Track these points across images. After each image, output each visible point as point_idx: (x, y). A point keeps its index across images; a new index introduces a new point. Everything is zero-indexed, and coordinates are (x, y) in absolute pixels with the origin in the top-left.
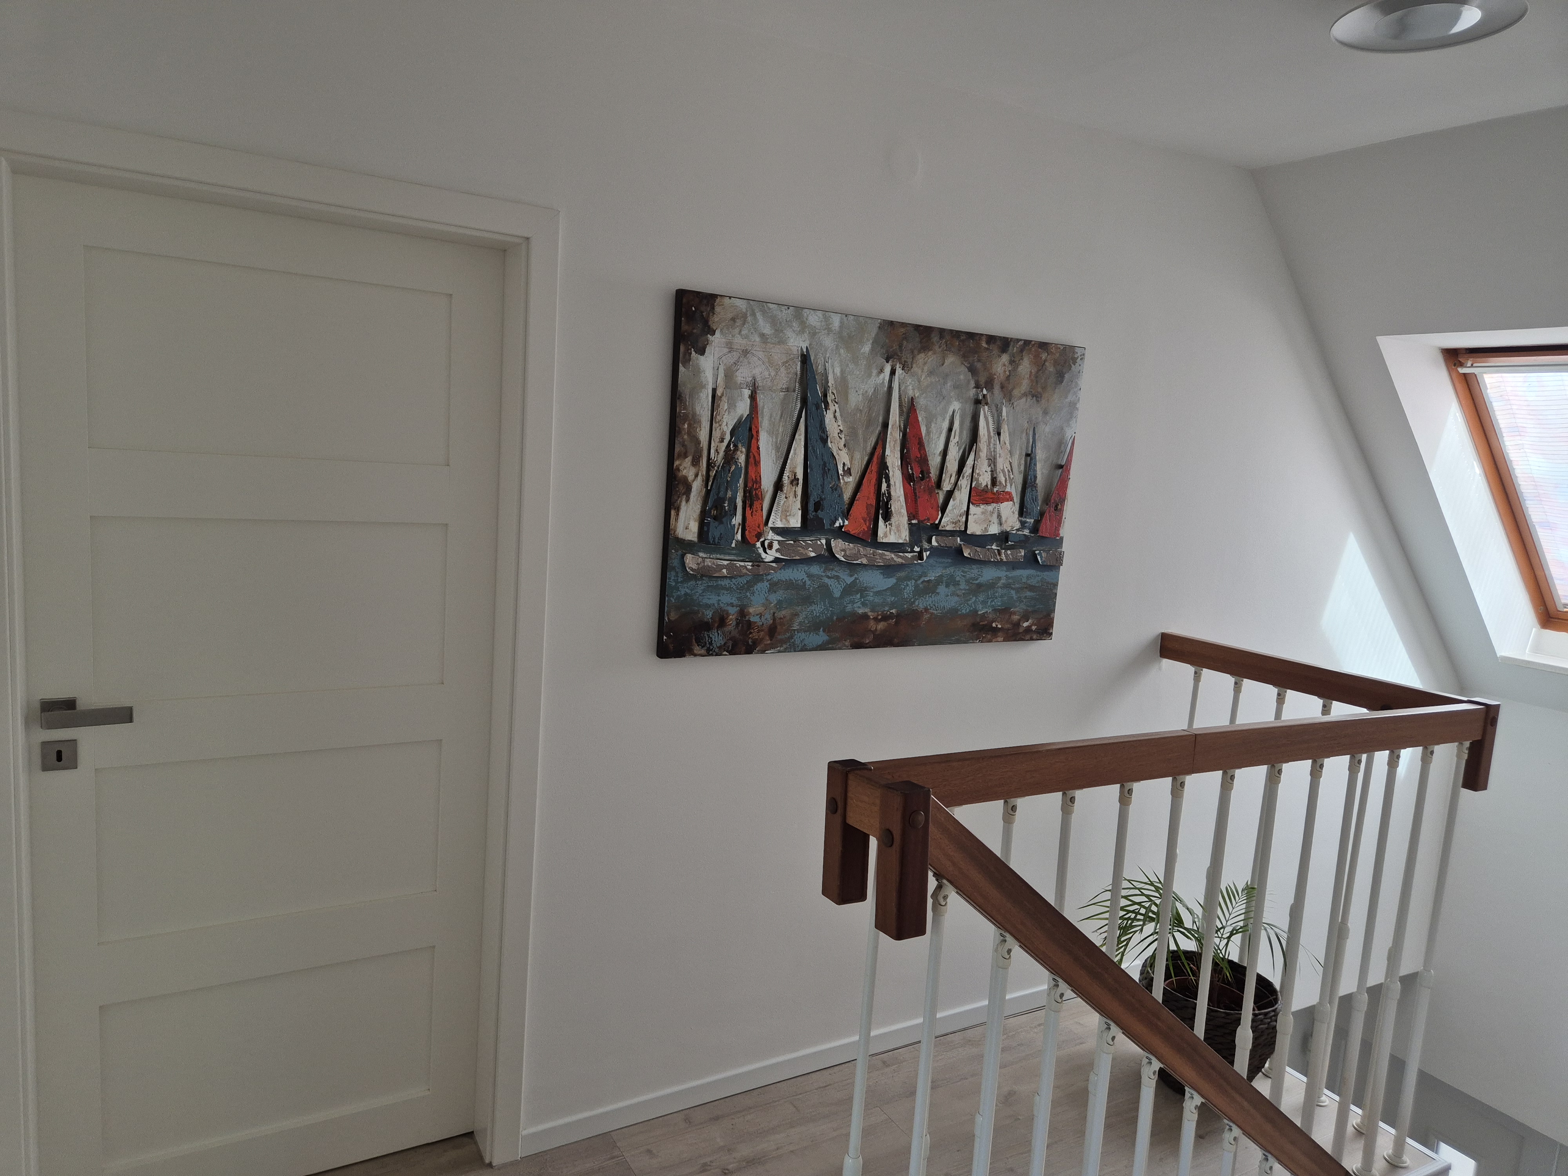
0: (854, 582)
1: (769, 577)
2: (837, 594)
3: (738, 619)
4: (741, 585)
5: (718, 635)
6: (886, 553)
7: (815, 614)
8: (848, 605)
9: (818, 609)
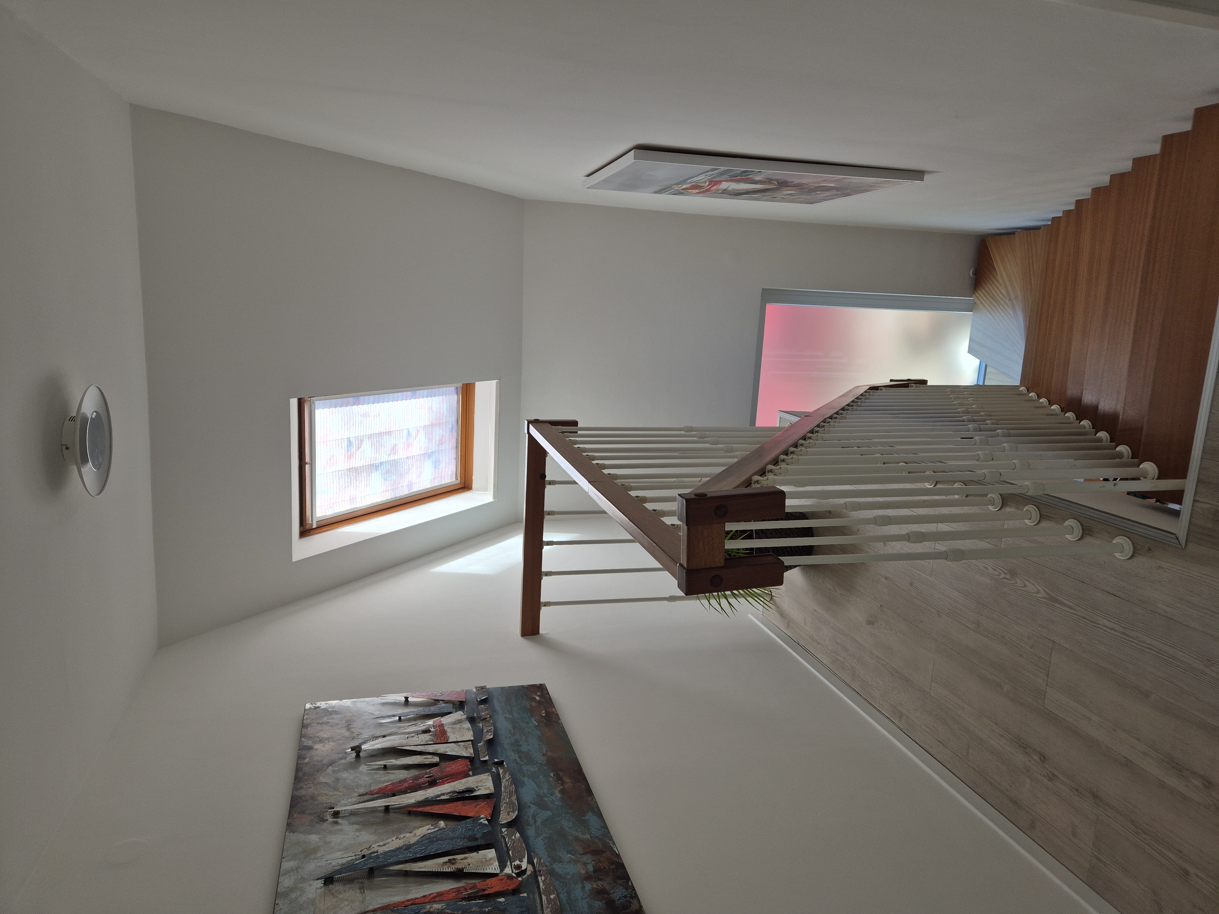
0: (534, 804)
1: (548, 864)
2: (548, 813)
3: (595, 881)
4: (562, 884)
5: (615, 892)
6: (503, 785)
7: (571, 825)
8: (556, 804)
9: (566, 824)
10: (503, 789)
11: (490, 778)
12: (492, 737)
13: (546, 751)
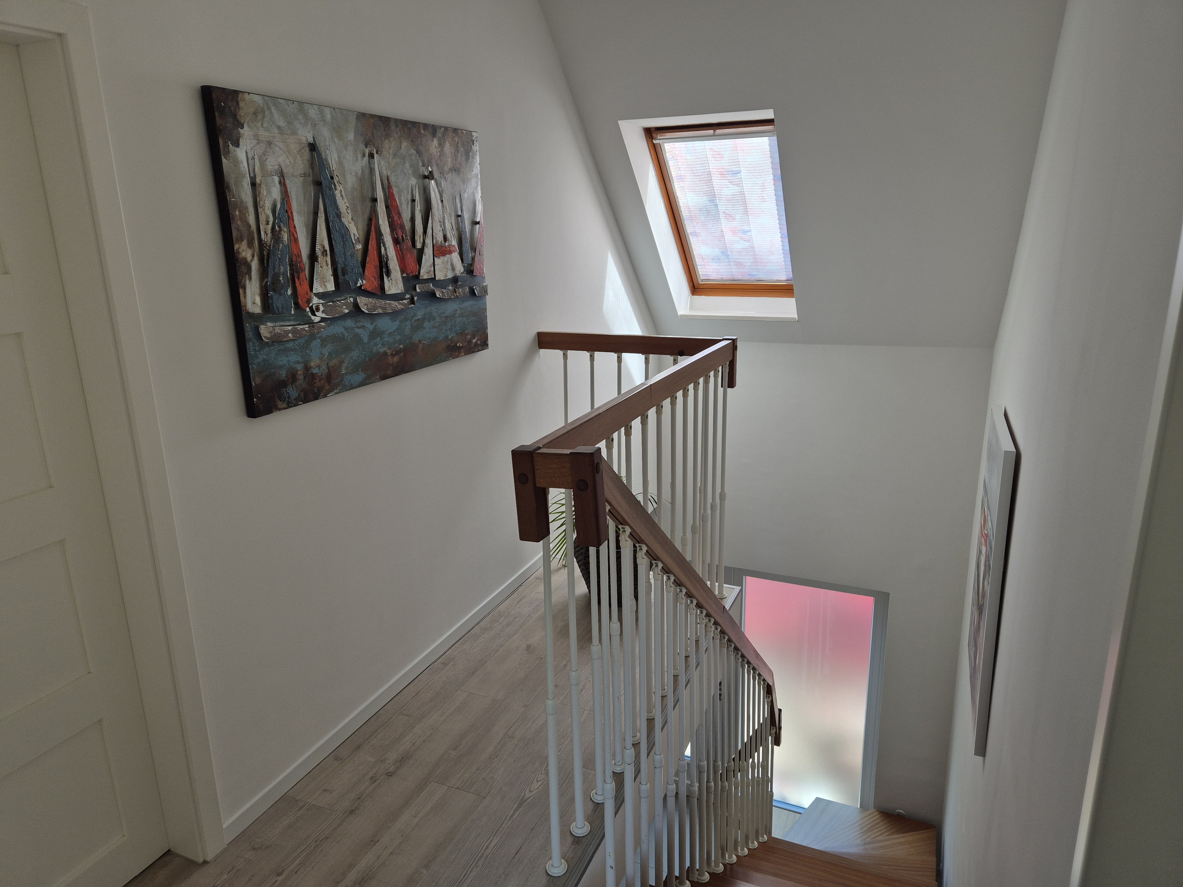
0: (375, 329)
1: (320, 335)
2: (366, 340)
3: (304, 373)
4: (302, 344)
5: (293, 389)
6: (392, 302)
7: (354, 358)
8: (373, 347)
9: (355, 354)
10: (388, 301)
11: (399, 292)
12: (437, 296)
13: (424, 343)
